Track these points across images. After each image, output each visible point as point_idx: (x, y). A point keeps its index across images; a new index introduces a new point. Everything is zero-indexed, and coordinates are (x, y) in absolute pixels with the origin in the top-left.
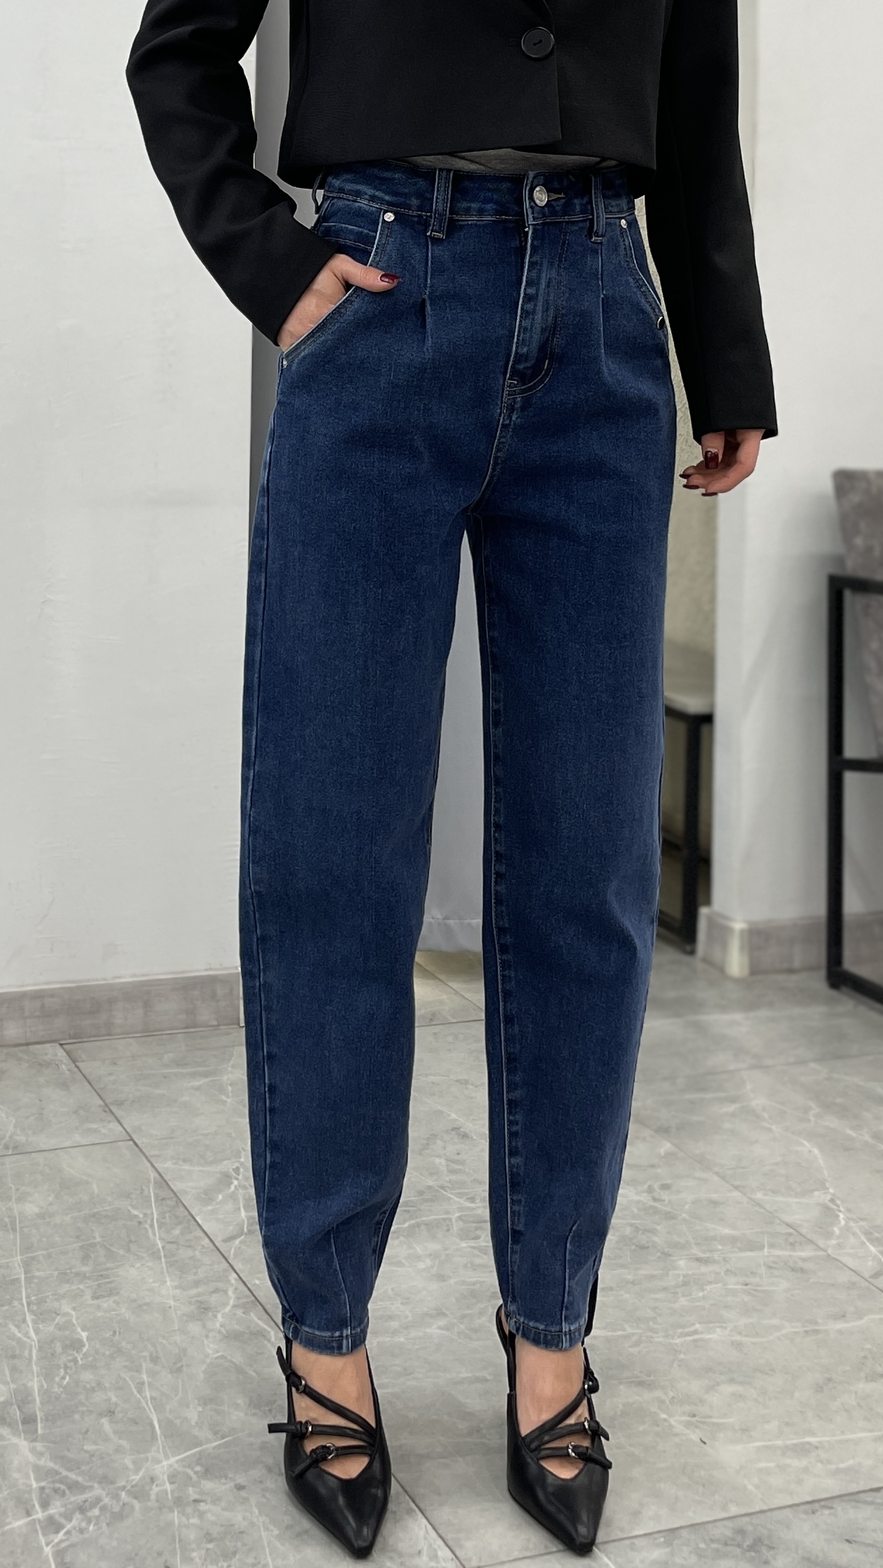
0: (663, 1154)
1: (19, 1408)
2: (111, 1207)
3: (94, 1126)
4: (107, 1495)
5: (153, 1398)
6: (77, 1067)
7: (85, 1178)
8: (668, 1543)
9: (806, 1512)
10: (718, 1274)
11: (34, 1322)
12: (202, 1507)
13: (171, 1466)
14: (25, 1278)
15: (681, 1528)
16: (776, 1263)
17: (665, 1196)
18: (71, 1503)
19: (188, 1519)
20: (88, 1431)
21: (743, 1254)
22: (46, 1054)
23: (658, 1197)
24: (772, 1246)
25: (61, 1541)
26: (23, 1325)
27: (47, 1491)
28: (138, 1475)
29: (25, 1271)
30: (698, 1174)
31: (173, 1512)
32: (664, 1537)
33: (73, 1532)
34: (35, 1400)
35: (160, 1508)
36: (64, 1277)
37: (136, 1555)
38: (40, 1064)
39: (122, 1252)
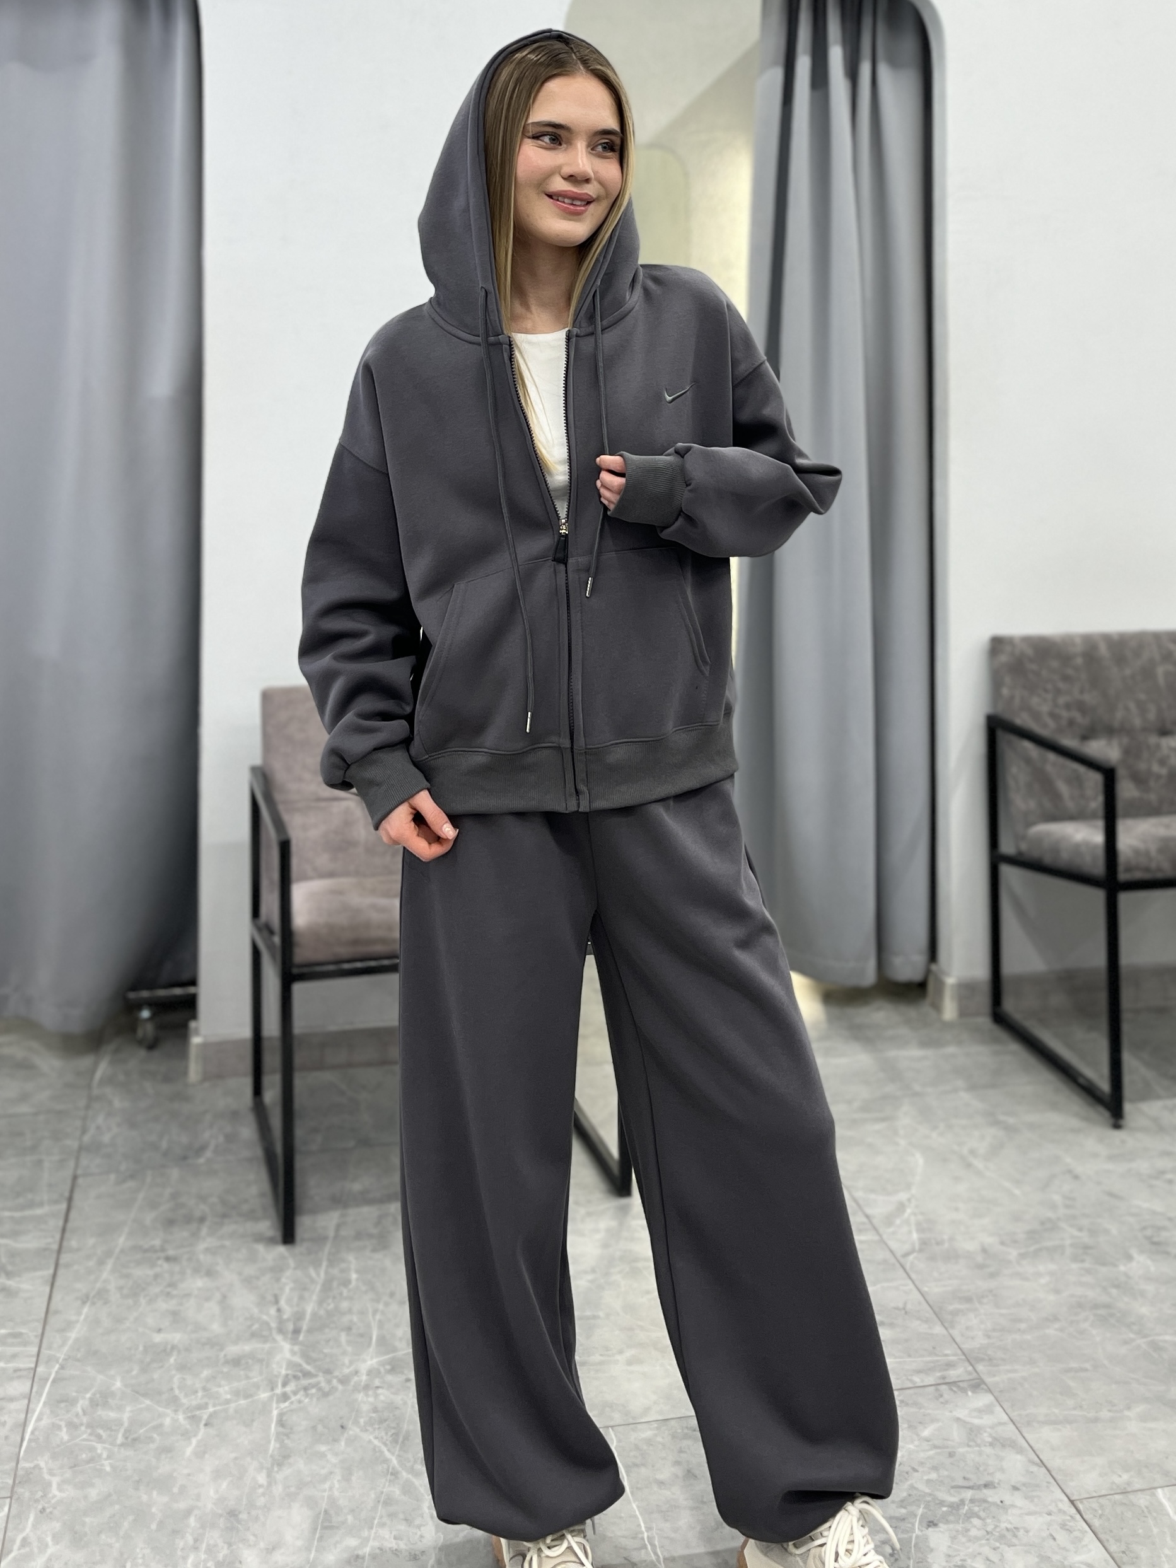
1: (293, 1324)
4: (324, 1381)
8: (658, 1428)
11: (327, 1267)
12: (380, 1391)
13: (372, 1364)
18: (300, 1385)
19: (367, 1399)
20: (330, 1340)
25: (286, 1407)
27: (289, 1376)
28: (349, 1369)
31: (361, 1393)
33: (295, 1403)
34: (305, 1319)
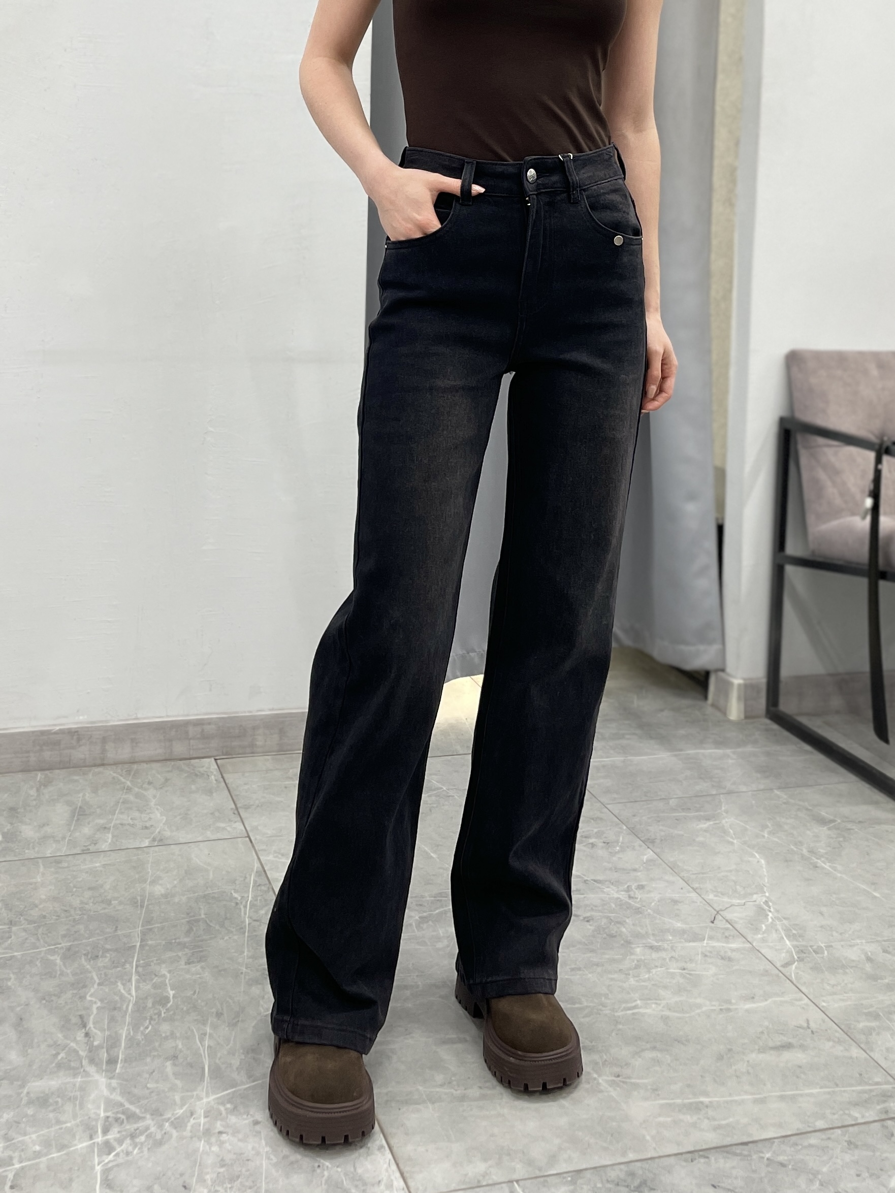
0: (645, 861)
1: (107, 1052)
2: (219, 890)
3: (222, 825)
4: (154, 1126)
5: (209, 1047)
6: (223, 777)
7: (206, 867)
9: (686, 1161)
10: (664, 959)
11: (138, 981)
12: (224, 1137)
13: (209, 1103)
14: (140, 946)
15: (586, 1169)
16: (711, 952)
17: (639, 895)
18: (125, 1130)
19: (210, 1149)
20: (154, 1072)
21: (687, 944)
22: (203, 767)
23: (632, 895)
24: (711, 938)
25: (110, 1162)
26: (128, 984)
27: (110, 1119)
28: (182, 1109)
29: (141, 939)
30: (666, 878)
31: (201, 1141)
32: (572, 1177)
33: (121, 1154)
34: (120, 1046)
35: (191, 1138)
36: (169, 946)
37: (164, 1175)
38: (196, 775)
39: (217, 927)
